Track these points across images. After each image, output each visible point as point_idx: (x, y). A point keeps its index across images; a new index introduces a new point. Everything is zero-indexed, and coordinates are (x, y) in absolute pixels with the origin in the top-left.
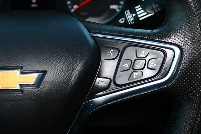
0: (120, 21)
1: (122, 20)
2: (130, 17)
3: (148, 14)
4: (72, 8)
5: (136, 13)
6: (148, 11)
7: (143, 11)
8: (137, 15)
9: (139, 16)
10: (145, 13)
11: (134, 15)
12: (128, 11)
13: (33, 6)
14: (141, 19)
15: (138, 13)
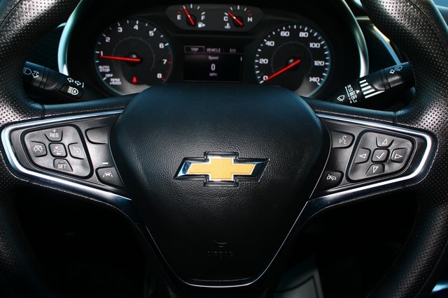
0: (339, 98)
1: (342, 98)
2: (352, 94)
3: (377, 91)
4: (262, 79)
5: (360, 89)
6: (376, 87)
7: (370, 87)
8: (362, 92)
9: (365, 93)
10: (373, 90)
11: (358, 91)
12: (350, 86)
13: (211, 75)
14: (366, 97)
15: (363, 89)
